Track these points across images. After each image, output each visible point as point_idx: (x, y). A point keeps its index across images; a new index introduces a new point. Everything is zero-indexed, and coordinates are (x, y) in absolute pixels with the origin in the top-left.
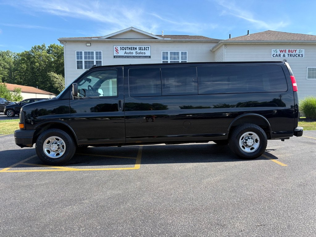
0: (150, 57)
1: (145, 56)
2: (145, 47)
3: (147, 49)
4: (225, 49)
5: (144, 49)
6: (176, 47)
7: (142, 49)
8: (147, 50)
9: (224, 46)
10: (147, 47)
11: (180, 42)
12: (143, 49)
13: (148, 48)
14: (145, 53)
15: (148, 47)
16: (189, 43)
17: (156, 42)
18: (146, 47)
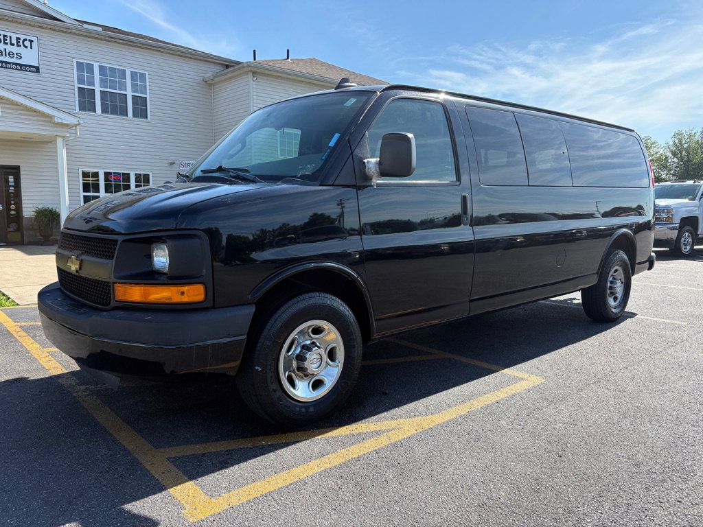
0: (37, 70)
1: (21, 65)
2: (19, 36)
3: (27, 43)
4: (254, 83)
5: (18, 42)
6: (115, 55)
7: (8, 41)
8: (26, 47)
9: (250, 75)
10: (25, 40)
11: (126, 44)
12: (14, 41)
13: (31, 41)
14: (19, 56)
15: (28, 38)
16: (151, 51)
17: (54, 30)
18: (22, 37)
